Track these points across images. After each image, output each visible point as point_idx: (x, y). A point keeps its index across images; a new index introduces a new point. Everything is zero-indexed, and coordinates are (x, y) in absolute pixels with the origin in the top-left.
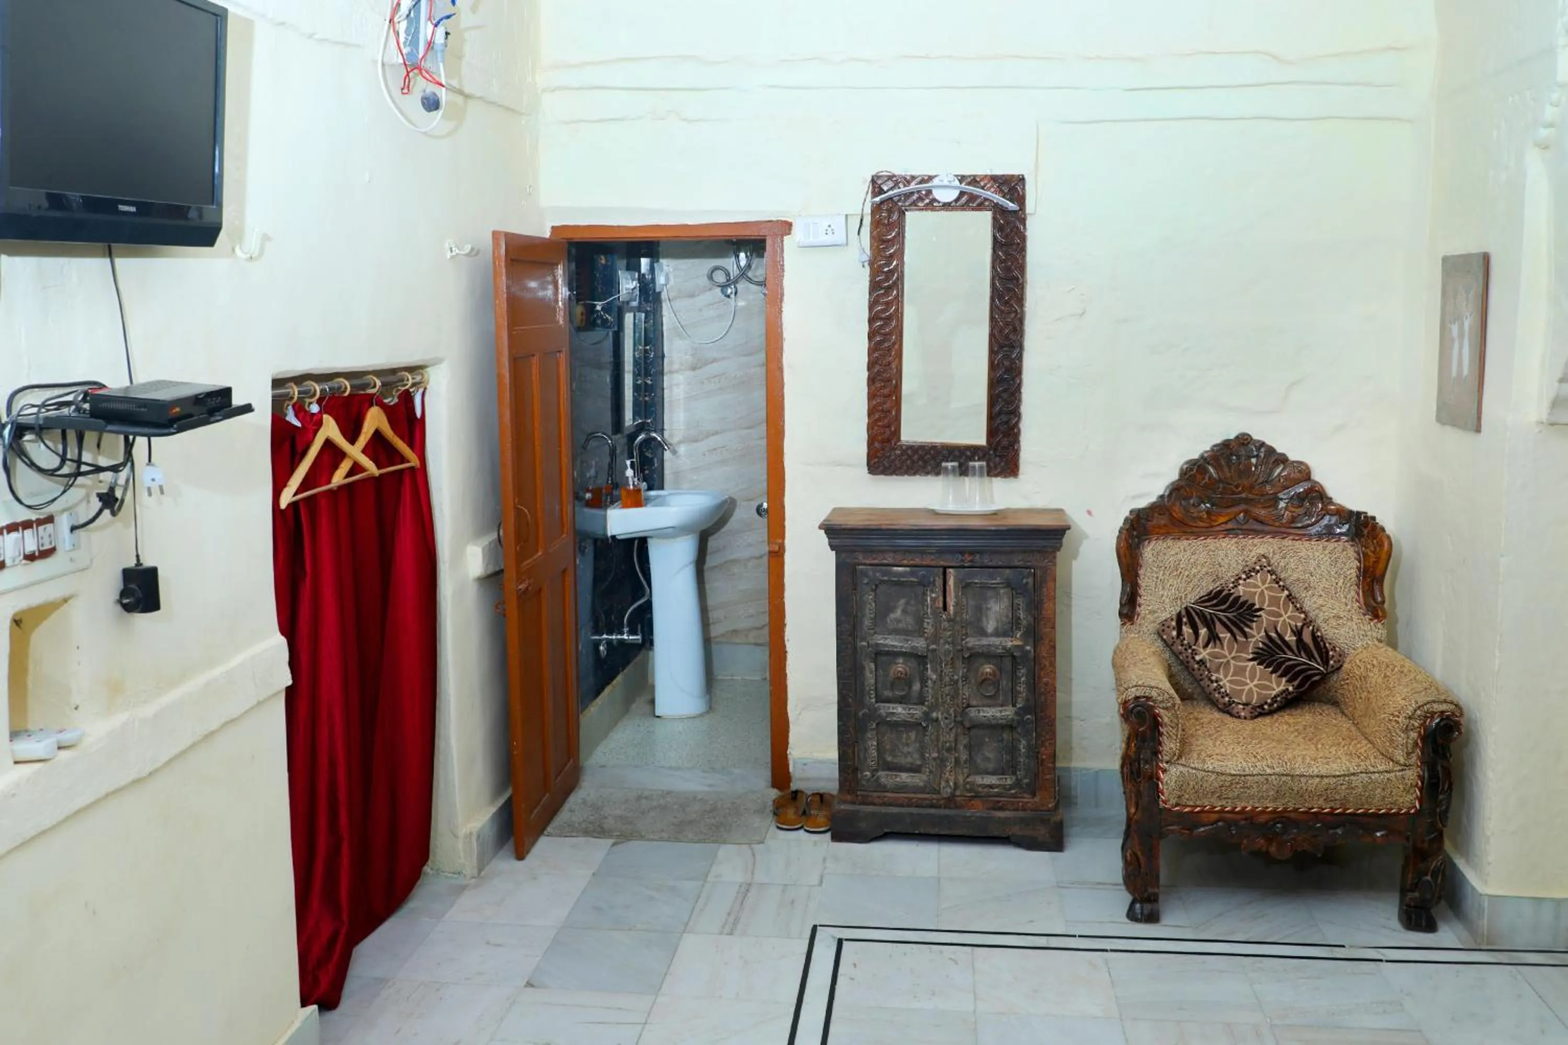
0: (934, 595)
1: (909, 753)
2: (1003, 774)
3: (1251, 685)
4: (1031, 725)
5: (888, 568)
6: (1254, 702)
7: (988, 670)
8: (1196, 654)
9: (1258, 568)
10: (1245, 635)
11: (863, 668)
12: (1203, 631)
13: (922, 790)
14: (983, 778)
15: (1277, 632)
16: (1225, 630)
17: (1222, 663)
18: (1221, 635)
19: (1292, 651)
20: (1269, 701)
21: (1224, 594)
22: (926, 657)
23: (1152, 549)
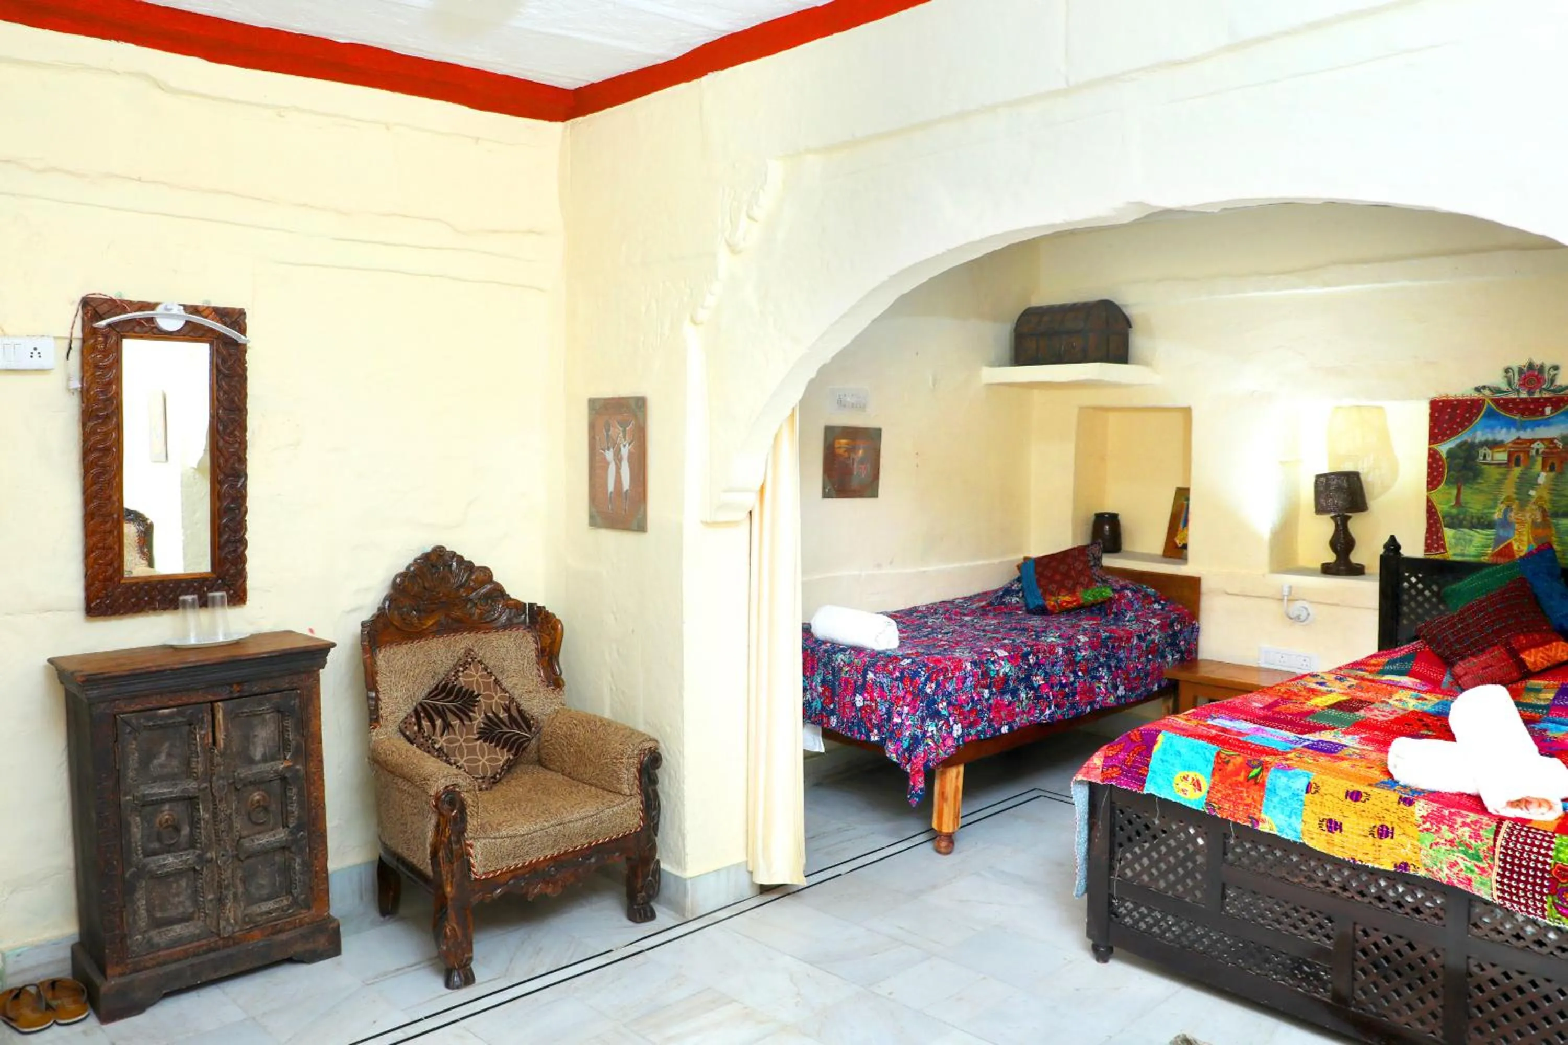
0: (203, 732)
1: (180, 903)
2: (278, 897)
3: (484, 760)
4: (304, 841)
5: (153, 712)
6: (489, 773)
7: (257, 798)
8: (435, 743)
9: (470, 660)
10: (470, 719)
11: (129, 824)
12: (439, 722)
13: (198, 937)
14: (259, 907)
15: (493, 712)
16: (454, 717)
17: (456, 747)
18: (452, 723)
19: (506, 725)
20: (499, 771)
21: (449, 686)
22: (197, 798)
23: (383, 656)
